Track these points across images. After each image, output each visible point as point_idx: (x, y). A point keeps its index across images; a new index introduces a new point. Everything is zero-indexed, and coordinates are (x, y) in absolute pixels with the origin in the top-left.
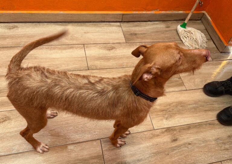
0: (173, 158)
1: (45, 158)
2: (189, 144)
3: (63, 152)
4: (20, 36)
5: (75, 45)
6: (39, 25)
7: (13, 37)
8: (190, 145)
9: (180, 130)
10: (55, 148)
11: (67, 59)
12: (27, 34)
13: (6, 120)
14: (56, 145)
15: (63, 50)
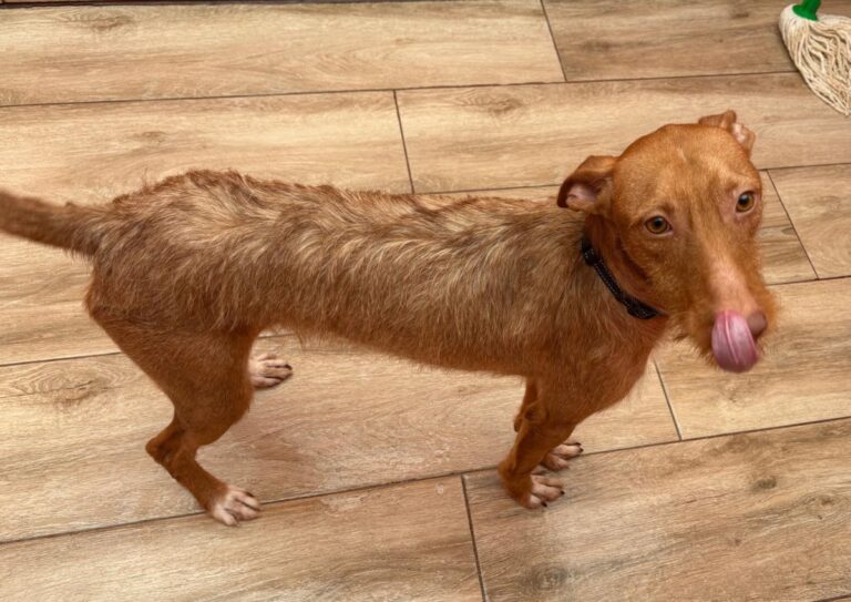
0: (758, 556)
1: (246, 544)
2: (827, 501)
3: (314, 523)
4: (141, 57)
5: (359, 94)
6: (216, 12)
7: (115, 63)
8: (828, 507)
9: (788, 442)
10: (283, 507)
11: (331, 150)
12: (170, 50)
13: (95, 394)
14: (288, 494)
15: (308, 113)
